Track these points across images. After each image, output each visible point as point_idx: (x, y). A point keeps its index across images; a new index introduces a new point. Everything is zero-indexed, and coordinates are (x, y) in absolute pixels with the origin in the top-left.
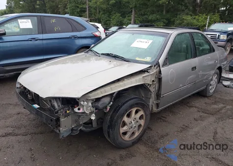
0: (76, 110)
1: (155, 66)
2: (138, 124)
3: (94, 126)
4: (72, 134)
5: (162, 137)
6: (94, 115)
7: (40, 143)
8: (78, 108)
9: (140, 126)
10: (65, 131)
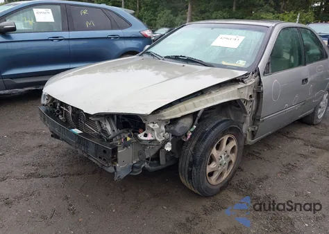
0: (141, 136)
1: (253, 73)
2: (228, 160)
3: (161, 163)
4: (132, 174)
5: (260, 180)
6: (169, 144)
7: (79, 188)
8: (143, 133)
9: (230, 162)
10: (123, 169)
